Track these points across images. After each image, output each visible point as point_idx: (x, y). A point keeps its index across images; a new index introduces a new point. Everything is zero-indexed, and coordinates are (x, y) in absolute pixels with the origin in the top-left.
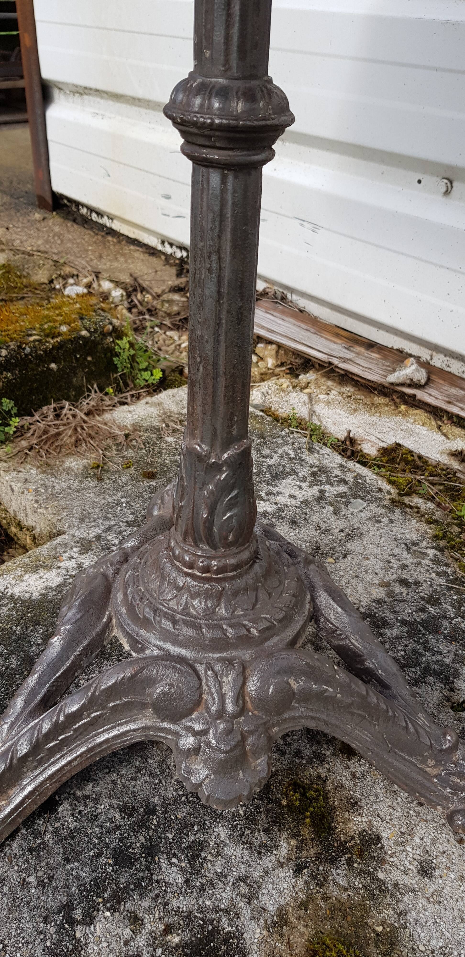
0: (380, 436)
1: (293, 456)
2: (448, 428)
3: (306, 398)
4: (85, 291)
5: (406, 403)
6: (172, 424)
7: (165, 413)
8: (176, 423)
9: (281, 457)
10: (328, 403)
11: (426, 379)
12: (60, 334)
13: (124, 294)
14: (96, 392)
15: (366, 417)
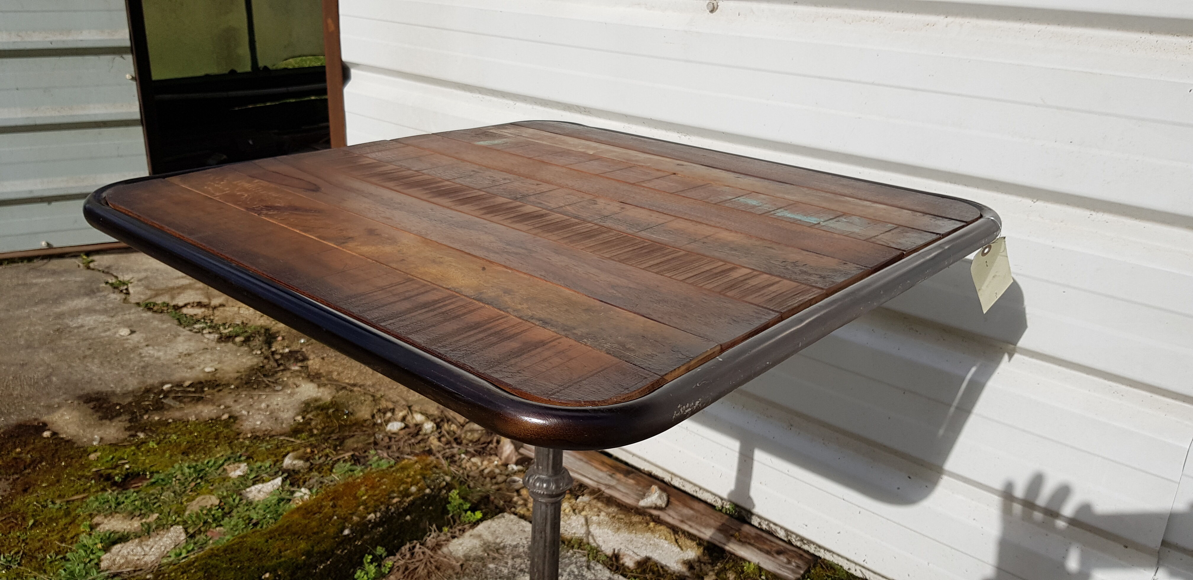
0: (636, 550)
1: (576, 573)
2: (683, 540)
3: (583, 520)
4: (403, 425)
5: (654, 521)
6: (491, 553)
7: (485, 544)
8: (493, 551)
9: (569, 574)
10: (599, 524)
11: (666, 502)
12: (412, 494)
13: (435, 425)
14: (435, 531)
15: (626, 534)
